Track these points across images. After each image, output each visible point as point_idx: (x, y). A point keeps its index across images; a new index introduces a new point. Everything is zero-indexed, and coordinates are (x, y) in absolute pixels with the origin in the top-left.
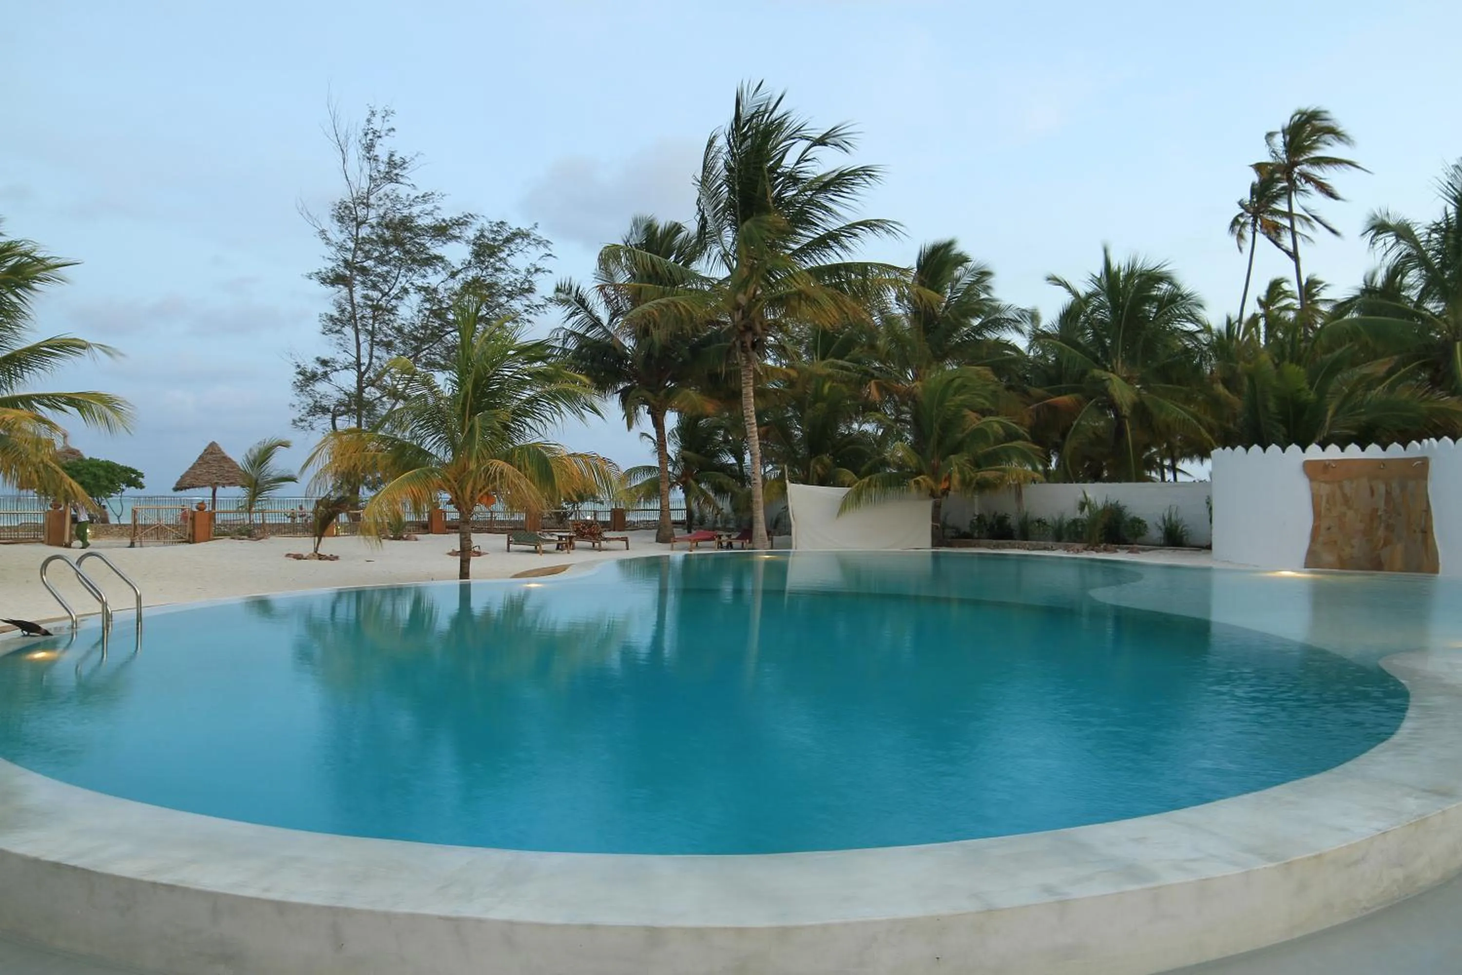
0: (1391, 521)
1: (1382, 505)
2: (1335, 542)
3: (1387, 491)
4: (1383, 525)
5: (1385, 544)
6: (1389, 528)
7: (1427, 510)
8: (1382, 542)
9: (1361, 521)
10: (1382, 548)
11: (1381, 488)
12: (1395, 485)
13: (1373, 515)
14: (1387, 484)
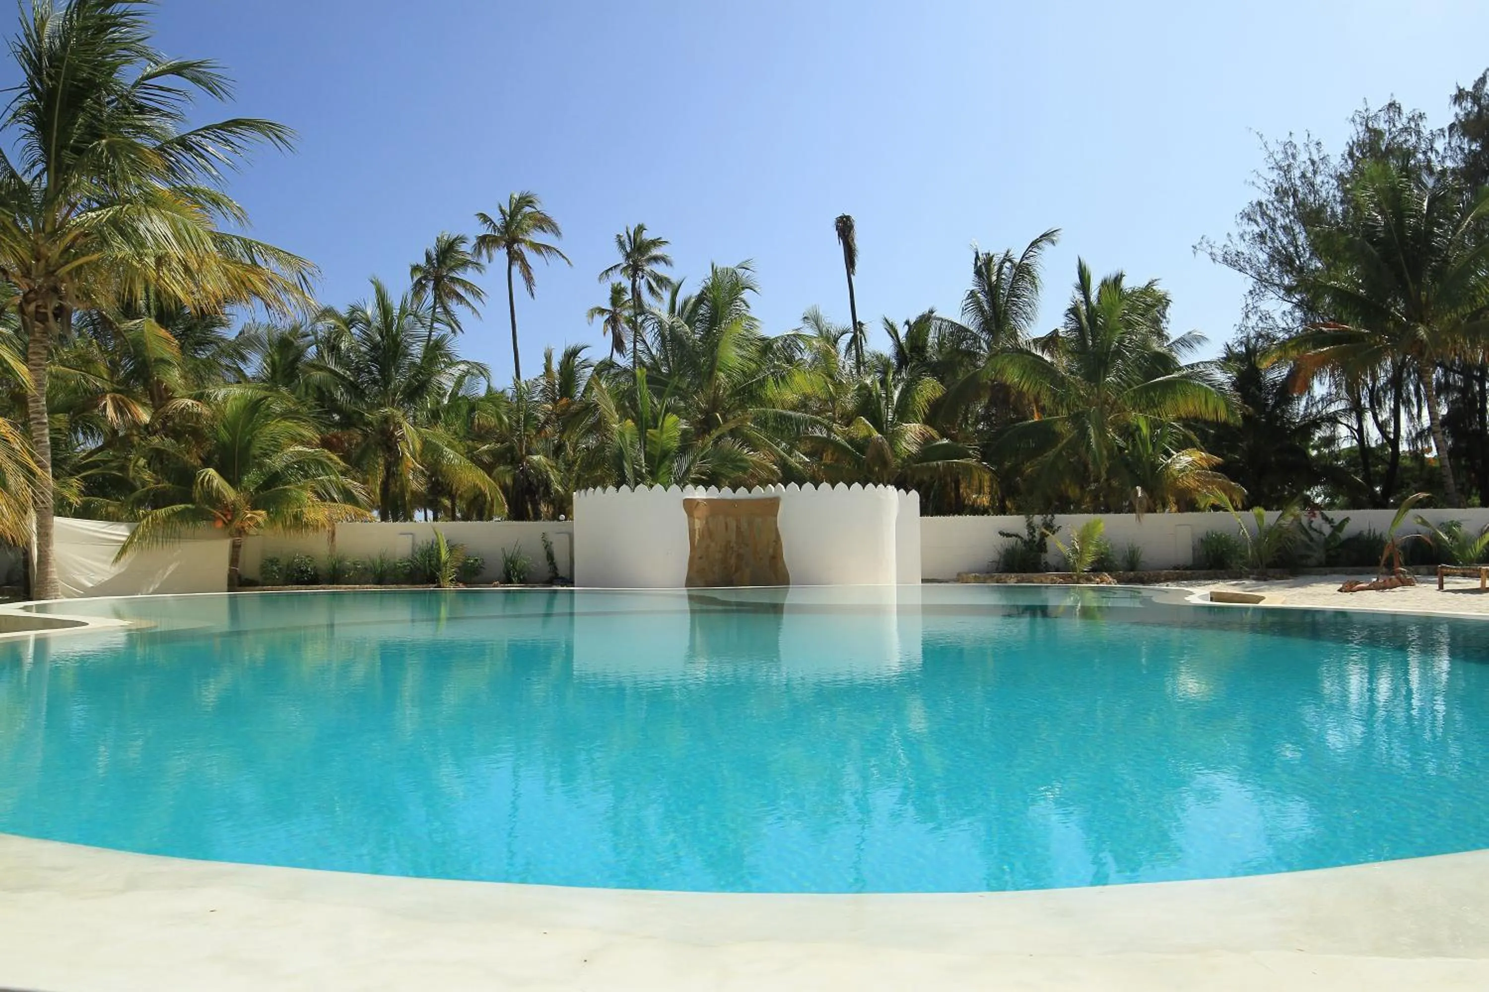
0: (741, 551)
1: (734, 538)
2: (704, 570)
3: (737, 526)
4: (734, 554)
5: (737, 571)
6: (740, 557)
7: (777, 540)
8: (733, 571)
9: (719, 552)
11: (733, 524)
12: (743, 520)
13: (728, 547)
14: (738, 521)
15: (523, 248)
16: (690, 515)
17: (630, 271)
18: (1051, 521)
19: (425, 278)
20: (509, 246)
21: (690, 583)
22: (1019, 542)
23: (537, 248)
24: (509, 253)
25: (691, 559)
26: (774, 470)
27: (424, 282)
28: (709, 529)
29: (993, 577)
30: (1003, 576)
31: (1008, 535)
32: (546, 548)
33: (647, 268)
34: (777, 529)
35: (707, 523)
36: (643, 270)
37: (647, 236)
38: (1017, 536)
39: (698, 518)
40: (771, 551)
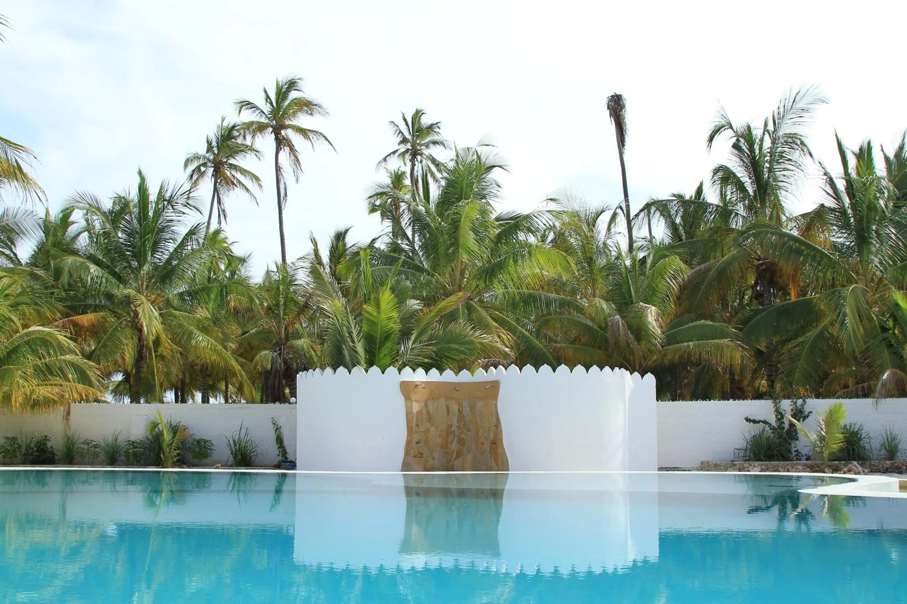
0: (463, 436)
1: (455, 423)
2: (422, 454)
3: (459, 410)
4: (456, 439)
5: (458, 456)
6: (461, 442)
7: (498, 425)
8: (455, 455)
9: (439, 436)
10: (455, 459)
11: (455, 408)
12: (465, 404)
13: (449, 431)
14: (460, 404)
15: (289, 133)
16: (407, 398)
17: (408, 157)
18: (802, 406)
19: (204, 165)
20: (277, 131)
21: (406, 466)
22: (767, 428)
23: (303, 132)
24: (277, 139)
25: (408, 444)
26: (506, 352)
27: (203, 169)
28: (428, 413)
29: (735, 465)
30: (746, 465)
31: (755, 422)
32: (276, 430)
33: (426, 152)
34: (497, 414)
35: (426, 405)
36: (421, 154)
37: (426, 121)
38: (765, 422)
39: (416, 401)
40: (492, 435)
